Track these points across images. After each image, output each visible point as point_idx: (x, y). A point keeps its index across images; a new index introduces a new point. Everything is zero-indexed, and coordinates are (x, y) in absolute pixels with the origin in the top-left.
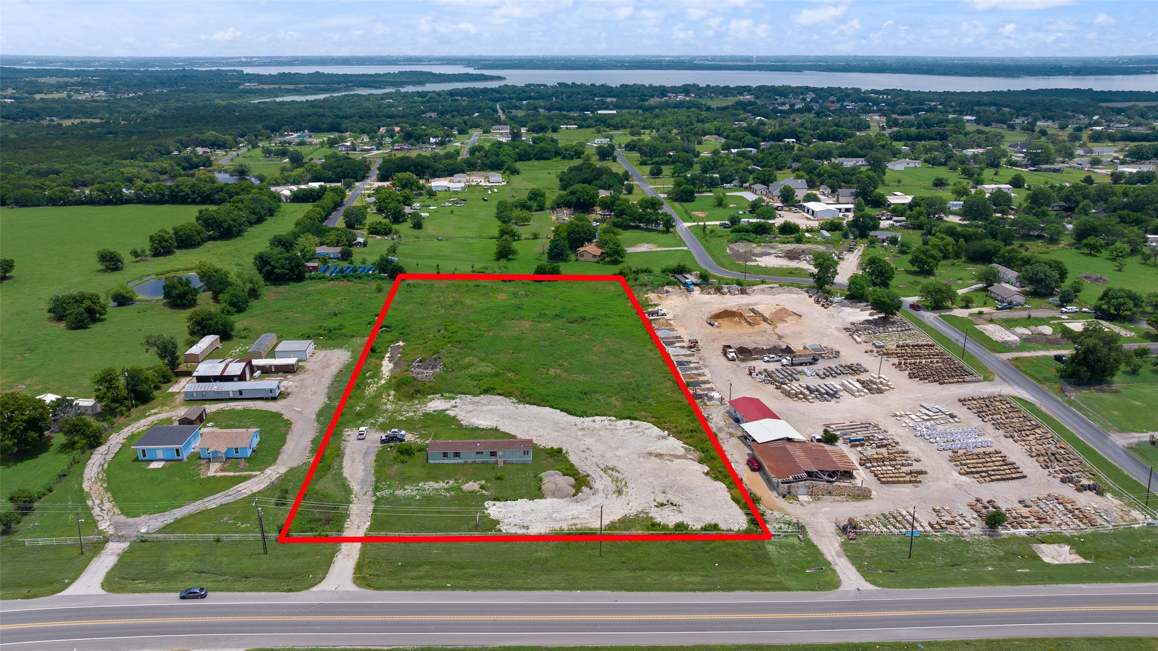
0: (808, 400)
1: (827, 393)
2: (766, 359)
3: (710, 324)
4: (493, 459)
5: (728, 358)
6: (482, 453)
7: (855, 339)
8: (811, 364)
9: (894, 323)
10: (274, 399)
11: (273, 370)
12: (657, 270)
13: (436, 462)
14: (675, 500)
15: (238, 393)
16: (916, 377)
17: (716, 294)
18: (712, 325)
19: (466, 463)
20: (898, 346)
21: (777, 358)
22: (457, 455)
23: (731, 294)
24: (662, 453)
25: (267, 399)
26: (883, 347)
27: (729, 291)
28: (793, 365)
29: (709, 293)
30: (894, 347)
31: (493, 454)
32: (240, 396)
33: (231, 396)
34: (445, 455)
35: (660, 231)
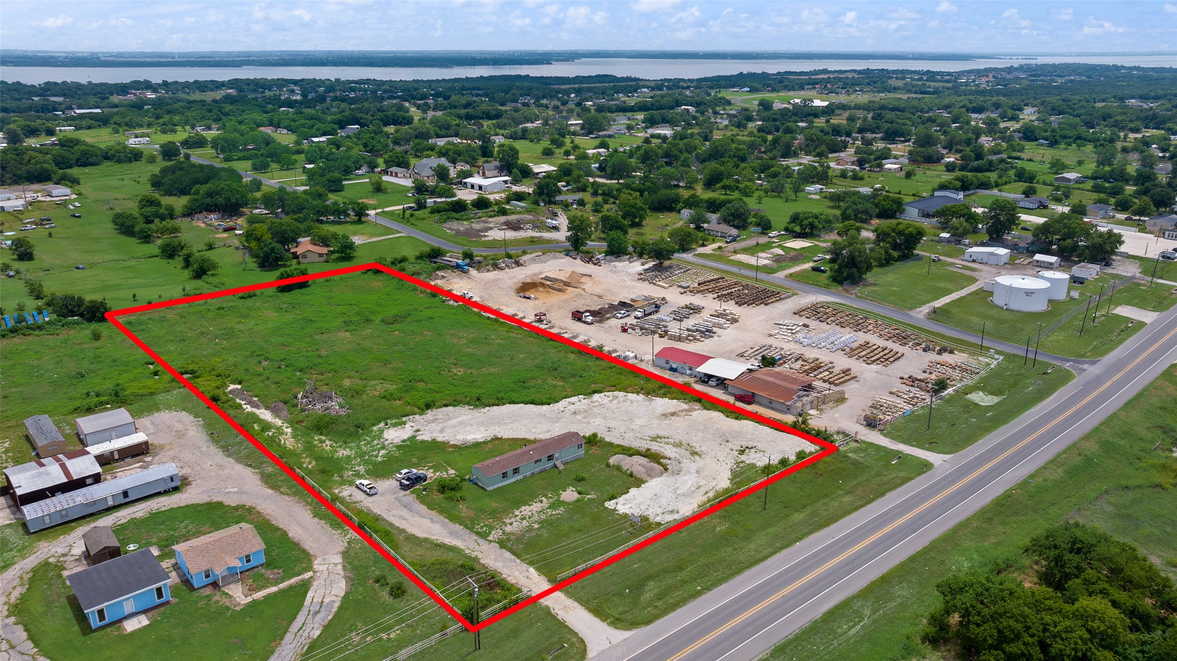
0: (698, 340)
1: (707, 331)
2: (620, 316)
3: (525, 297)
4: (551, 464)
5: (585, 322)
6: (540, 460)
7: (660, 286)
8: (657, 311)
9: (670, 267)
10: (176, 489)
11: (116, 457)
12: (412, 259)
13: (495, 487)
14: (750, 444)
15: (122, 496)
16: (743, 304)
17: (494, 270)
18: (529, 298)
19: (525, 477)
20: (699, 284)
21: (627, 314)
22: (516, 471)
23: (509, 268)
24: (673, 411)
25: (166, 492)
26: (689, 287)
27: (507, 266)
28: (645, 315)
29: (488, 271)
30: (696, 285)
31: (550, 458)
32: (126, 499)
33: (111, 503)
34: (505, 475)
35: (352, 223)
